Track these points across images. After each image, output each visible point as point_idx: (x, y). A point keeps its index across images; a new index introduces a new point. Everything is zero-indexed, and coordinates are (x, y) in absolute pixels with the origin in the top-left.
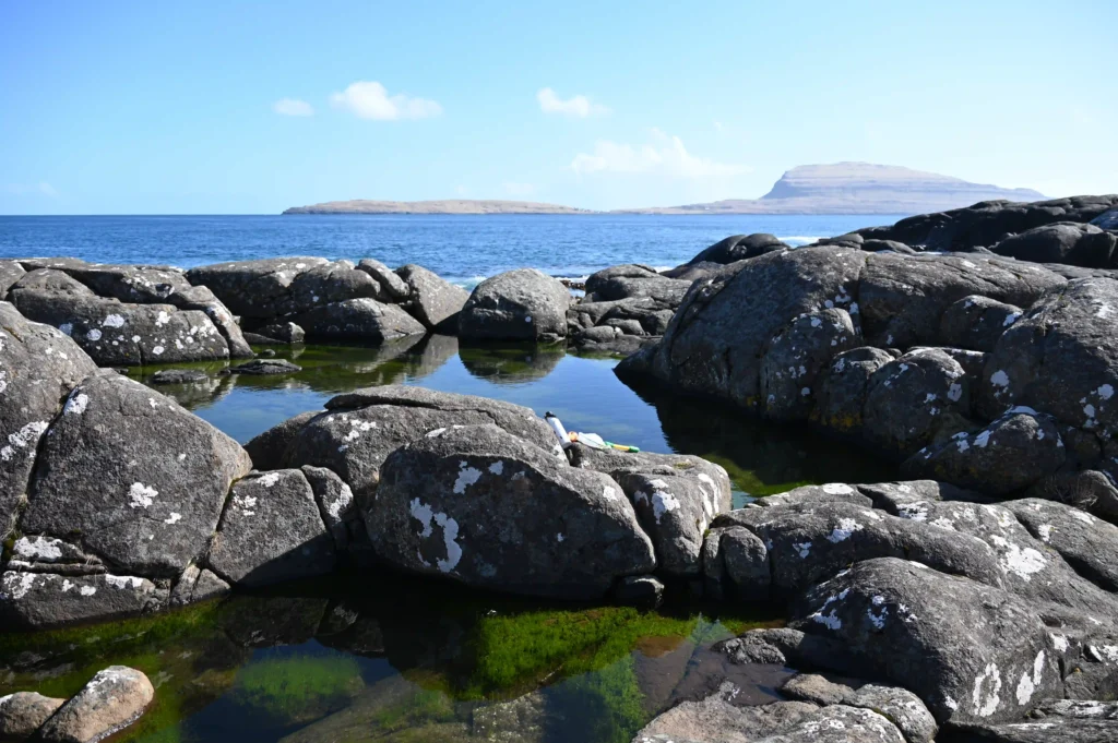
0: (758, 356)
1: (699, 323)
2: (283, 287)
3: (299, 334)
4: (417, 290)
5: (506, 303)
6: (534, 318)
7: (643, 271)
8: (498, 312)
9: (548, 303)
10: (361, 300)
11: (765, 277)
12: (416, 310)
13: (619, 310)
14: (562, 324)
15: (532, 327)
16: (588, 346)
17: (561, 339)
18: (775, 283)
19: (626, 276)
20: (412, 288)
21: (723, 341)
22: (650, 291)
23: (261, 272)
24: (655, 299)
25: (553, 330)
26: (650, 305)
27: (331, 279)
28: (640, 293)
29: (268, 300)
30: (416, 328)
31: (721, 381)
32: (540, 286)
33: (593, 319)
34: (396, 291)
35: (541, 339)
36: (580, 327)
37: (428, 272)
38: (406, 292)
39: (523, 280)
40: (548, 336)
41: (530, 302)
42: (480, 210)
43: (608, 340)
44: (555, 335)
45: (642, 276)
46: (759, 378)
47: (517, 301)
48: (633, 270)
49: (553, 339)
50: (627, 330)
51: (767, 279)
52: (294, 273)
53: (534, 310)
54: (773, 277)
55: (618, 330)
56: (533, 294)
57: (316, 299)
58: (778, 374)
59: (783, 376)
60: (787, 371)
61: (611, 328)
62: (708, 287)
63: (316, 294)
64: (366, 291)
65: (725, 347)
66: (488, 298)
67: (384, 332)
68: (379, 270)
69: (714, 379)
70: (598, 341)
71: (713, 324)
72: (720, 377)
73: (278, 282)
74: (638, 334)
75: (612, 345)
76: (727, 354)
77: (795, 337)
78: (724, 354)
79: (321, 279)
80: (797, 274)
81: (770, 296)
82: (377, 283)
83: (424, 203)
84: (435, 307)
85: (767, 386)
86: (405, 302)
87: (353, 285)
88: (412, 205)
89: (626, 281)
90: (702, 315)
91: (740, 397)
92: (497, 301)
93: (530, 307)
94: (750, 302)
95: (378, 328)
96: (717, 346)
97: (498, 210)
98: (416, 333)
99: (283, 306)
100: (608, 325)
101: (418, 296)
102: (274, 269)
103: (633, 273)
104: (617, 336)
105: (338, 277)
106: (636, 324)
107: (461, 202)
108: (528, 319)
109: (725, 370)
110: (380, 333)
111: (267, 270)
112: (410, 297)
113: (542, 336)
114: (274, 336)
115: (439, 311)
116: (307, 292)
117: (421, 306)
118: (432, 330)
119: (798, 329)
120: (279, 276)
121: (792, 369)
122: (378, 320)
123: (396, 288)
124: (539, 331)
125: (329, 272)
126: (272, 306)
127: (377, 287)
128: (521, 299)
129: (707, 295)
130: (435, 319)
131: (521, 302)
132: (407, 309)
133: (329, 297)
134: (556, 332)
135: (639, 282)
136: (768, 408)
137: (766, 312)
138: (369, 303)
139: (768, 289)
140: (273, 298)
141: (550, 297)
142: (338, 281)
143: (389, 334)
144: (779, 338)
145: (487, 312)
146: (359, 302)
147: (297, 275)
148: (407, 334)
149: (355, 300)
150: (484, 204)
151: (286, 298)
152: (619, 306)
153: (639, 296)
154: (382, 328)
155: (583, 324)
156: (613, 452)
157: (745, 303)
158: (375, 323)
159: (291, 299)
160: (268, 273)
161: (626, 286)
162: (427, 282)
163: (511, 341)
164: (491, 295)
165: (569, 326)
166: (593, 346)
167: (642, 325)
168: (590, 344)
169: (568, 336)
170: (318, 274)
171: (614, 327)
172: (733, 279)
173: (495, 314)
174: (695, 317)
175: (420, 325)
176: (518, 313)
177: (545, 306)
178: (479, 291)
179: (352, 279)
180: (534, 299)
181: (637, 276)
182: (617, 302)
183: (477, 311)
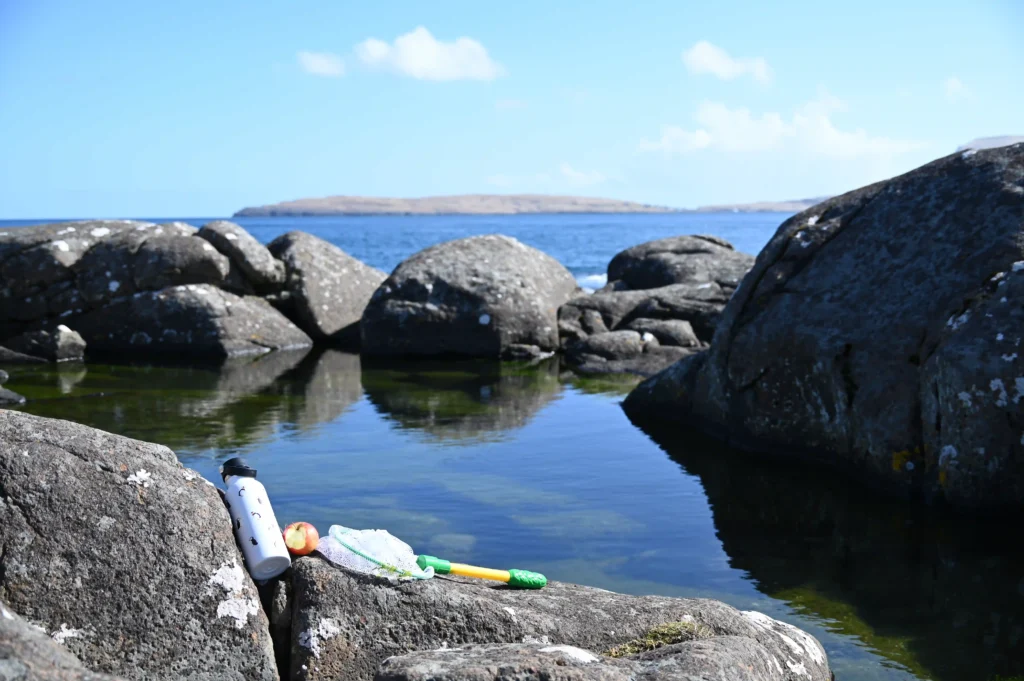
0: (915, 360)
1: (787, 298)
2: (61, 266)
3: (74, 346)
4: (299, 272)
5: (446, 291)
6: (495, 317)
7: (708, 245)
8: (430, 306)
9: (523, 292)
10: (192, 287)
11: (927, 199)
12: (296, 309)
13: (655, 304)
14: (549, 329)
15: (491, 333)
16: (589, 365)
17: (544, 355)
18: (950, 208)
19: (677, 252)
20: (290, 269)
21: (836, 332)
22: (716, 274)
23: (28, 241)
24: (722, 285)
25: (530, 339)
26: (712, 295)
27: (143, 251)
28: (697, 277)
29: (34, 289)
30: (293, 339)
31: (832, 420)
32: (512, 263)
33: (608, 321)
34: (258, 273)
35: (508, 356)
36: (582, 334)
37: (325, 244)
38: (279, 276)
39: (482, 252)
40: (520, 350)
41: (489, 289)
42: (510, 209)
43: (630, 354)
44: (534, 349)
45: (706, 251)
46: (917, 410)
47: (466, 287)
48: (688, 243)
49: (529, 356)
50: (665, 338)
51: (930, 204)
52: (86, 244)
53: (496, 302)
54: (946, 197)
55: (649, 337)
56: (497, 275)
57: (114, 286)
58: (964, 396)
59: (975, 399)
60: (987, 388)
61: (636, 335)
62: (807, 229)
63: (115, 277)
64: (203, 272)
65: (840, 343)
66: (413, 282)
67: (227, 344)
68: (230, 236)
69: (818, 416)
70: (611, 357)
71: (818, 298)
72: (832, 413)
73: (52, 258)
74: (688, 345)
75: (634, 363)
76: (844, 357)
77: (1002, 313)
78: (837, 358)
79: (126, 252)
80: (1000, 186)
81: (940, 234)
82: (223, 258)
83: (431, 199)
84: (331, 303)
85: (938, 426)
86: (278, 293)
87: (179, 260)
88: (413, 202)
89: (674, 259)
90: (795, 283)
91: (875, 452)
92: (430, 287)
93: (489, 298)
94: (894, 251)
95: (217, 337)
96: (823, 344)
97: (534, 208)
98: (291, 347)
99: (60, 298)
100: (631, 328)
101: (300, 283)
102: (51, 235)
103: (690, 247)
104: (646, 349)
105: (153, 247)
106: (685, 328)
107: (483, 198)
108: (484, 320)
109: (840, 393)
110: (221, 346)
111: (39, 238)
112: (287, 285)
113: (509, 349)
114: (35, 351)
115: (339, 310)
116: (100, 273)
117: (304, 301)
118: (323, 343)
119: (1009, 295)
120: (56, 248)
121: (996, 384)
122: (218, 322)
123: (257, 267)
124: (505, 342)
125: (141, 240)
126: (42, 299)
127: (223, 265)
128: (473, 284)
129: (804, 244)
130: (329, 324)
131: (472, 290)
132: (277, 305)
133: (138, 282)
134: (536, 343)
135: (698, 260)
136: (942, 477)
137: (932, 266)
138: (205, 293)
139: (935, 221)
140: (43, 287)
141: (529, 280)
142: (153, 254)
143: (237, 347)
144: (964, 318)
145: (412, 306)
146: (188, 291)
147: (91, 248)
148: (274, 349)
149: (181, 288)
150: (515, 199)
151: (67, 284)
152: (656, 298)
153: (696, 282)
154: (226, 336)
155: (589, 330)
156: (434, 591)
157: (884, 252)
158: (213, 327)
159: (73, 286)
160: (39, 243)
161: (673, 267)
162: (320, 260)
163: (449, 358)
164: (420, 277)
165: (563, 333)
166: (599, 366)
167: (696, 329)
168: (595, 362)
169: (559, 351)
170: (122, 243)
171: (642, 332)
172: (858, 211)
173: (425, 309)
174: (780, 289)
175: (300, 333)
176: (466, 309)
177: (516, 296)
178: (400, 271)
179: (177, 250)
180: (496, 284)
181: (697, 251)
182: (653, 292)
183: (393, 306)
